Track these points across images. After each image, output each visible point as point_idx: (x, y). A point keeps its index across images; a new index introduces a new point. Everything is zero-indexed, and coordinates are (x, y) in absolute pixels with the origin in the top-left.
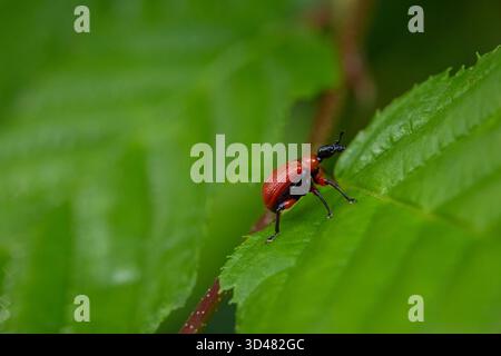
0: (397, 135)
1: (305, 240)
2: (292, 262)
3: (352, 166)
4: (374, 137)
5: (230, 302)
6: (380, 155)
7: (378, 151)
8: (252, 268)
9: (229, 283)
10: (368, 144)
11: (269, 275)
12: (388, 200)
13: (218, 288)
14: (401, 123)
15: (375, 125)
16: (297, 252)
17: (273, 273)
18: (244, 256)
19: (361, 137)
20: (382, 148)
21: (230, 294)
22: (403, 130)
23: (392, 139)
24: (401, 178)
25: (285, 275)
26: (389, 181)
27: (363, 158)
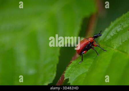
0: (118, 30)
1: (91, 63)
2: (87, 70)
3: (104, 39)
4: (111, 30)
5: (68, 83)
6: (113, 36)
7: (112, 35)
8: (74, 72)
9: (68, 77)
10: (109, 32)
11: (80, 74)
12: (117, 51)
13: (64, 78)
14: (119, 26)
15: (111, 27)
16: (89, 67)
17: (81, 73)
18: (72, 68)
19: (107, 30)
20: (114, 34)
21: (68, 80)
22: (120, 28)
23: (117, 31)
24: (121, 44)
25: (85, 74)
26: (117, 45)
27: (108, 37)
